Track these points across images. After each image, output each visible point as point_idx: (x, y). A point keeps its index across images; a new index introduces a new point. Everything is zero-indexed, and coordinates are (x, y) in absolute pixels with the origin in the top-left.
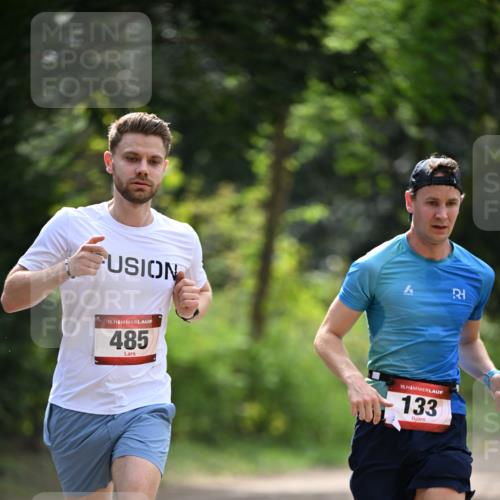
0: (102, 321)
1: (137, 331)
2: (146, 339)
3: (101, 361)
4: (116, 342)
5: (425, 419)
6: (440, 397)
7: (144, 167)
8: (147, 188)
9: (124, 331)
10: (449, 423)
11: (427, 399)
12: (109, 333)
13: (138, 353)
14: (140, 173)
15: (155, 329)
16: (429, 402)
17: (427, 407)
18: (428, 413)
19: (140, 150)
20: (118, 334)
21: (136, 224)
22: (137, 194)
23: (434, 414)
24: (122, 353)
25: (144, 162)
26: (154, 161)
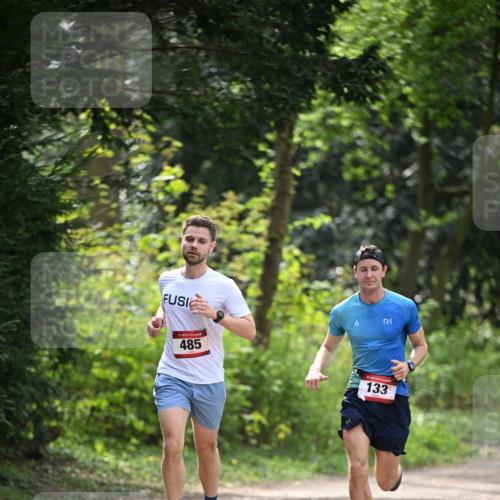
0: (176, 335)
1: (193, 339)
2: (200, 344)
3: (178, 356)
4: (183, 346)
6: (390, 384)
7: (195, 244)
9: (186, 340)
10: (393, 398)
11: (381, 384)
12: (180, 340)
13: (195, 351)
14: (192, 248)
15: (204, 338)
16: (383, 386)
18: (382, 393)
19: (193, 235)
20: (184, 341)
21: (192, 277)
22: (191, 259)
23: (386, 393)
24: (187, 352)
25: (196, 242)
26: (202, 241)
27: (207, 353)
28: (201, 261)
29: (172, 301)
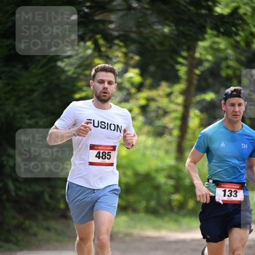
0: (92, 147)
1: (107, 152)
2: (110, 155)
3: (91, 164)
4: (98, 156)
5: (233, 198)
7: (106, 85)
9: (101, 152)
10: (243, 200)
11: (233, 190)
12: (96, 152)
13: (107, 161)
15: (114, 152)
16: (234, 192)
17: (233, 194)
18: (234, 196)
20: (99, 153)
23: (237, 196)
24: (100, 161)
26: (110, 83)
29: (96, 125)
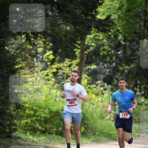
0: (68, 100)
1: (72, 101)
3: (69, 106)
6: (128, 114)
7: (74, 77)
8: (74, 80)
12: (69, 102)
13: (73, 104)
14: (73, 78)
15: (75, 101)
18: (126, 116)
19: (73, 75)
21: (72, 85)
24: (71, 104)
25: (74, 76)
26: (75, 76)
27: (76, 105)
28: (75, 81)
29: (67, 91)
